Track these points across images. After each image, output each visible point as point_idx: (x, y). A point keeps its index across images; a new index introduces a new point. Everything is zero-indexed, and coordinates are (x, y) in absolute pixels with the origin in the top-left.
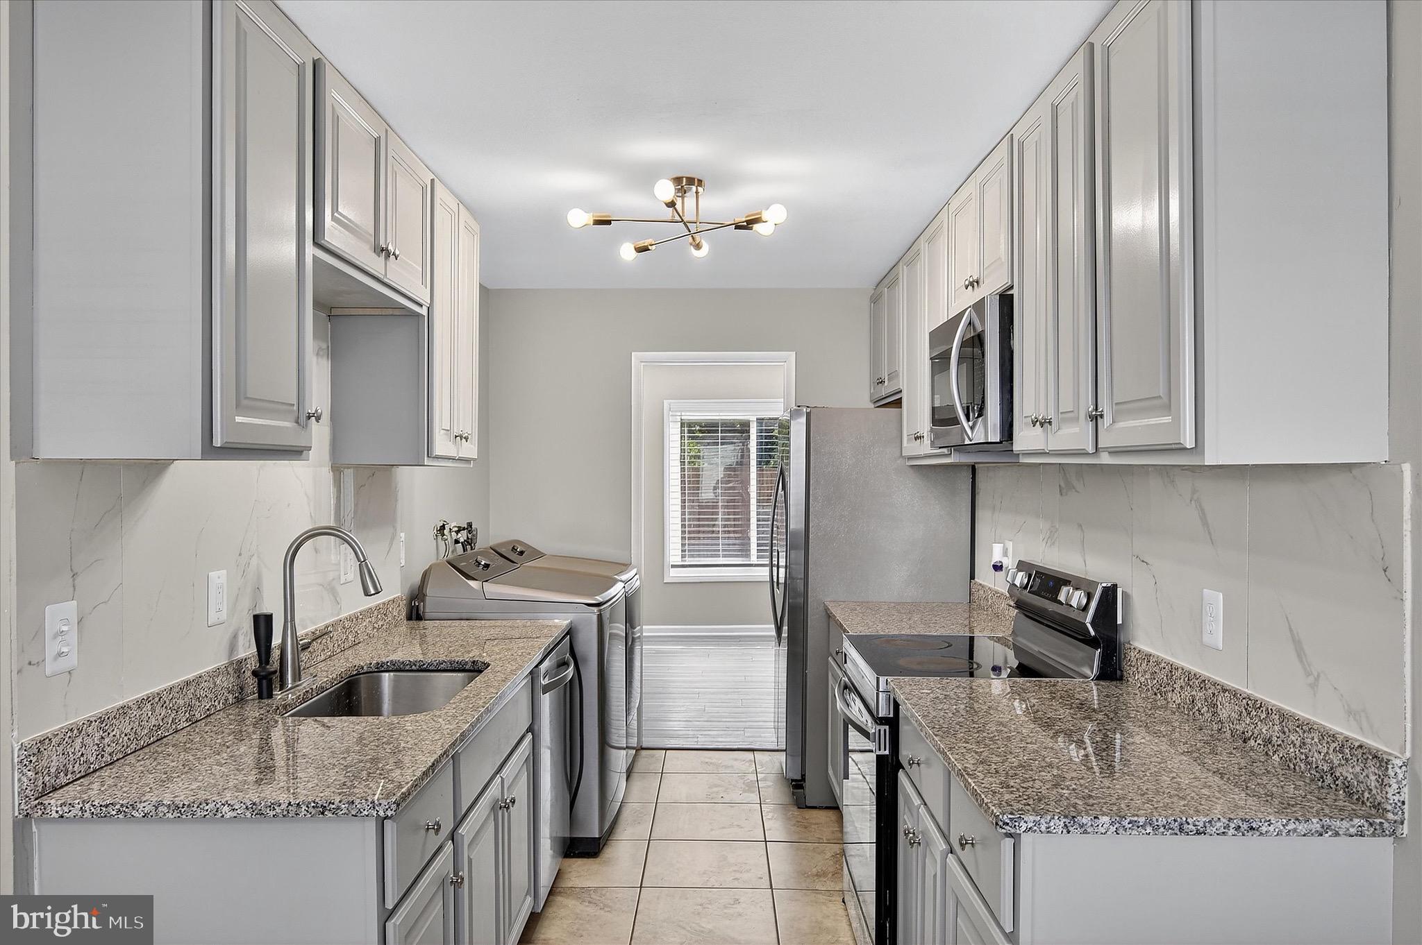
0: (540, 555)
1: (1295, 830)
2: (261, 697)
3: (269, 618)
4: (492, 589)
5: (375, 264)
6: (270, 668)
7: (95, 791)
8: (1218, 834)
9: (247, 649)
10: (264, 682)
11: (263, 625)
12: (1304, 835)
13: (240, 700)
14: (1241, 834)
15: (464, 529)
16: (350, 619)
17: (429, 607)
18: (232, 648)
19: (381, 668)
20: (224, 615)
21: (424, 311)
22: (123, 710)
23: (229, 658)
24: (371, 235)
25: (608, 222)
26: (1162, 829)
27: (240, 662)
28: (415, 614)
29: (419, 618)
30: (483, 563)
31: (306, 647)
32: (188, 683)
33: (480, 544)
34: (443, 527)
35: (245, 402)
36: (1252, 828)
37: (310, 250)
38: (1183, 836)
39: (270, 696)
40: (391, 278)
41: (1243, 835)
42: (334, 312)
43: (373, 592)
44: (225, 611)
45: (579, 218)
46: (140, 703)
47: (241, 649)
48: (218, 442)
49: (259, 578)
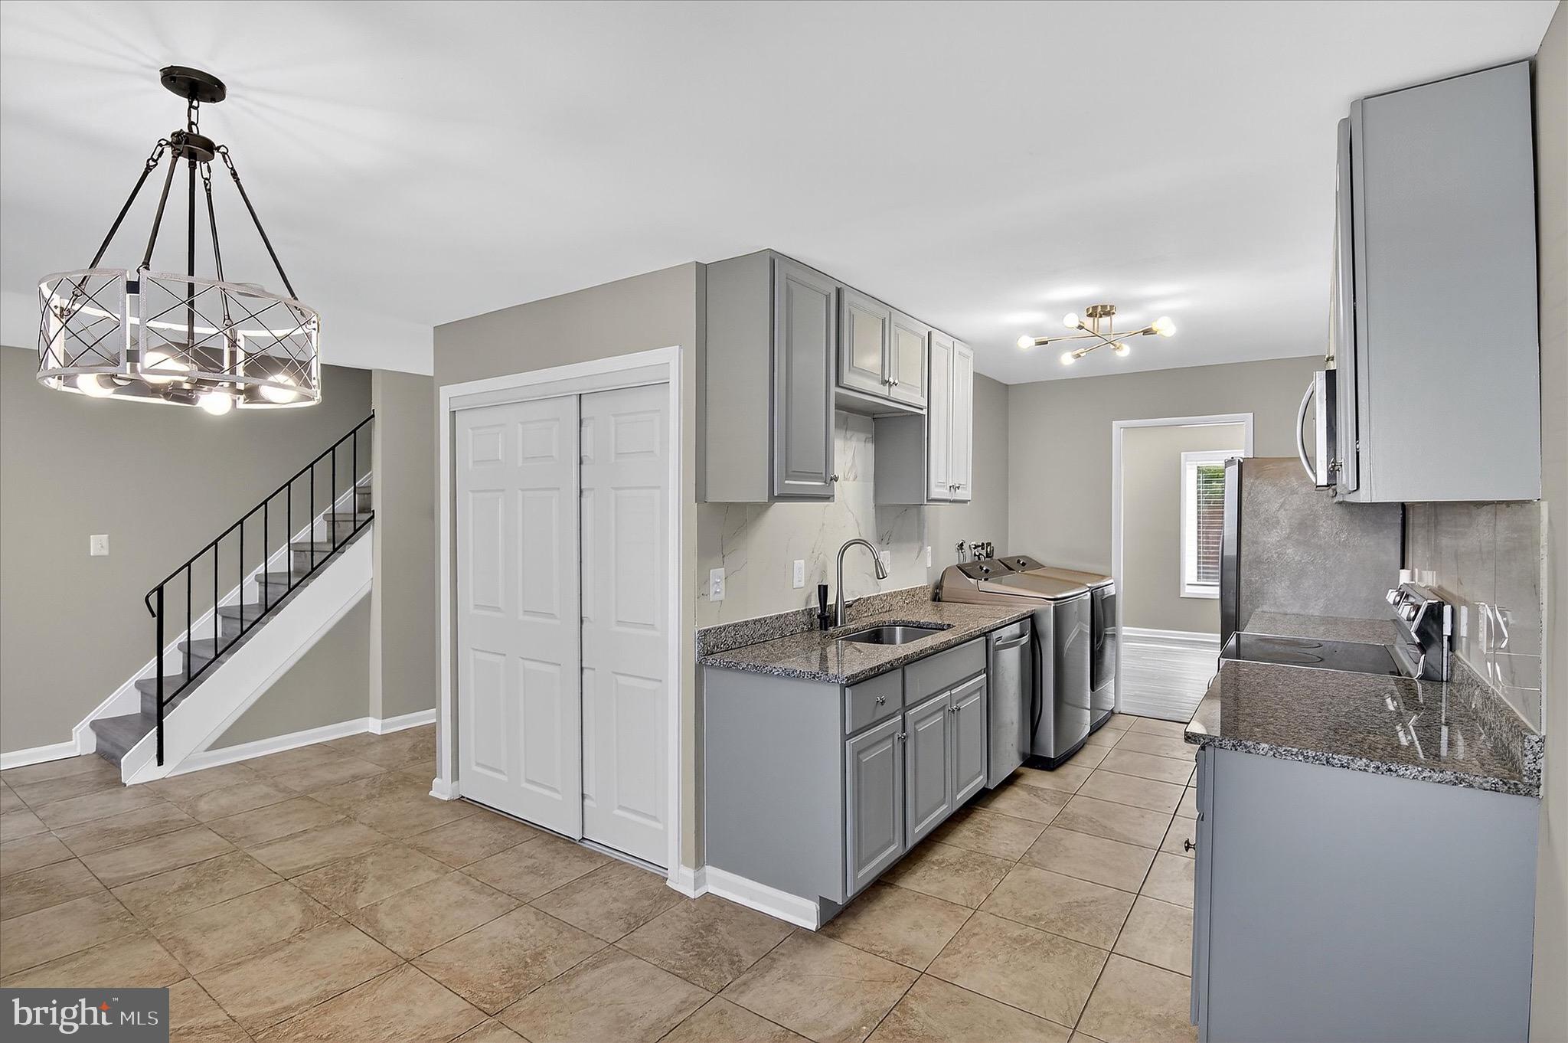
0: (1040, 566)
1: (1430, 777)
2: (821, 629)
3: (826, 587)
4: (984, 585)
5: (884, 391)
6: (827, 614)
7: (728, 657)
8: (1361, 770)
9: (815, 604)
10: (823, 621)
11: (823, 591)
12: (1439, 782)
13: (810, 630)
14: (1380, 773)
15: (979, 546)
16: (884, 595)
17: (944, 594)
18: (808, 601)
19: (895, 624)
20: (802, 584)
21: (925, 412)
22: (746, 623)
23: (806, 605)
24: (878, 375)
25: (1046, 343)
26: (1311, 759)
27: (811, 609)
28: (936, 598)
29: (939, 600)
30: (984, 569)
31: (850, 606)
32: (781, 616)
33: (996, 556)
34: (962, 544)
35: (790, 473)
36: (1390, 770)
37: (834, 389)
38: (1330, 768)
39: (826, 629)
40: (893, 396)
41: (1382, 773)
42: (875, 416)
43: (881, 577)
44: (803, 581)
45: (1026, 343)
46: (755, 621)
47: (813, 602)
48: (776, 495)
49: (825, 567)
